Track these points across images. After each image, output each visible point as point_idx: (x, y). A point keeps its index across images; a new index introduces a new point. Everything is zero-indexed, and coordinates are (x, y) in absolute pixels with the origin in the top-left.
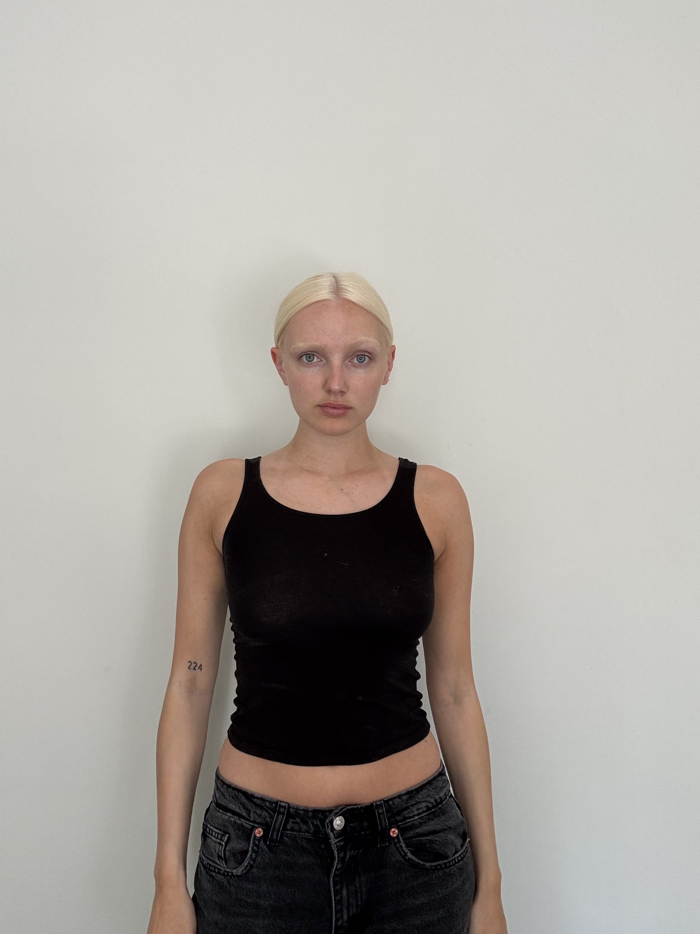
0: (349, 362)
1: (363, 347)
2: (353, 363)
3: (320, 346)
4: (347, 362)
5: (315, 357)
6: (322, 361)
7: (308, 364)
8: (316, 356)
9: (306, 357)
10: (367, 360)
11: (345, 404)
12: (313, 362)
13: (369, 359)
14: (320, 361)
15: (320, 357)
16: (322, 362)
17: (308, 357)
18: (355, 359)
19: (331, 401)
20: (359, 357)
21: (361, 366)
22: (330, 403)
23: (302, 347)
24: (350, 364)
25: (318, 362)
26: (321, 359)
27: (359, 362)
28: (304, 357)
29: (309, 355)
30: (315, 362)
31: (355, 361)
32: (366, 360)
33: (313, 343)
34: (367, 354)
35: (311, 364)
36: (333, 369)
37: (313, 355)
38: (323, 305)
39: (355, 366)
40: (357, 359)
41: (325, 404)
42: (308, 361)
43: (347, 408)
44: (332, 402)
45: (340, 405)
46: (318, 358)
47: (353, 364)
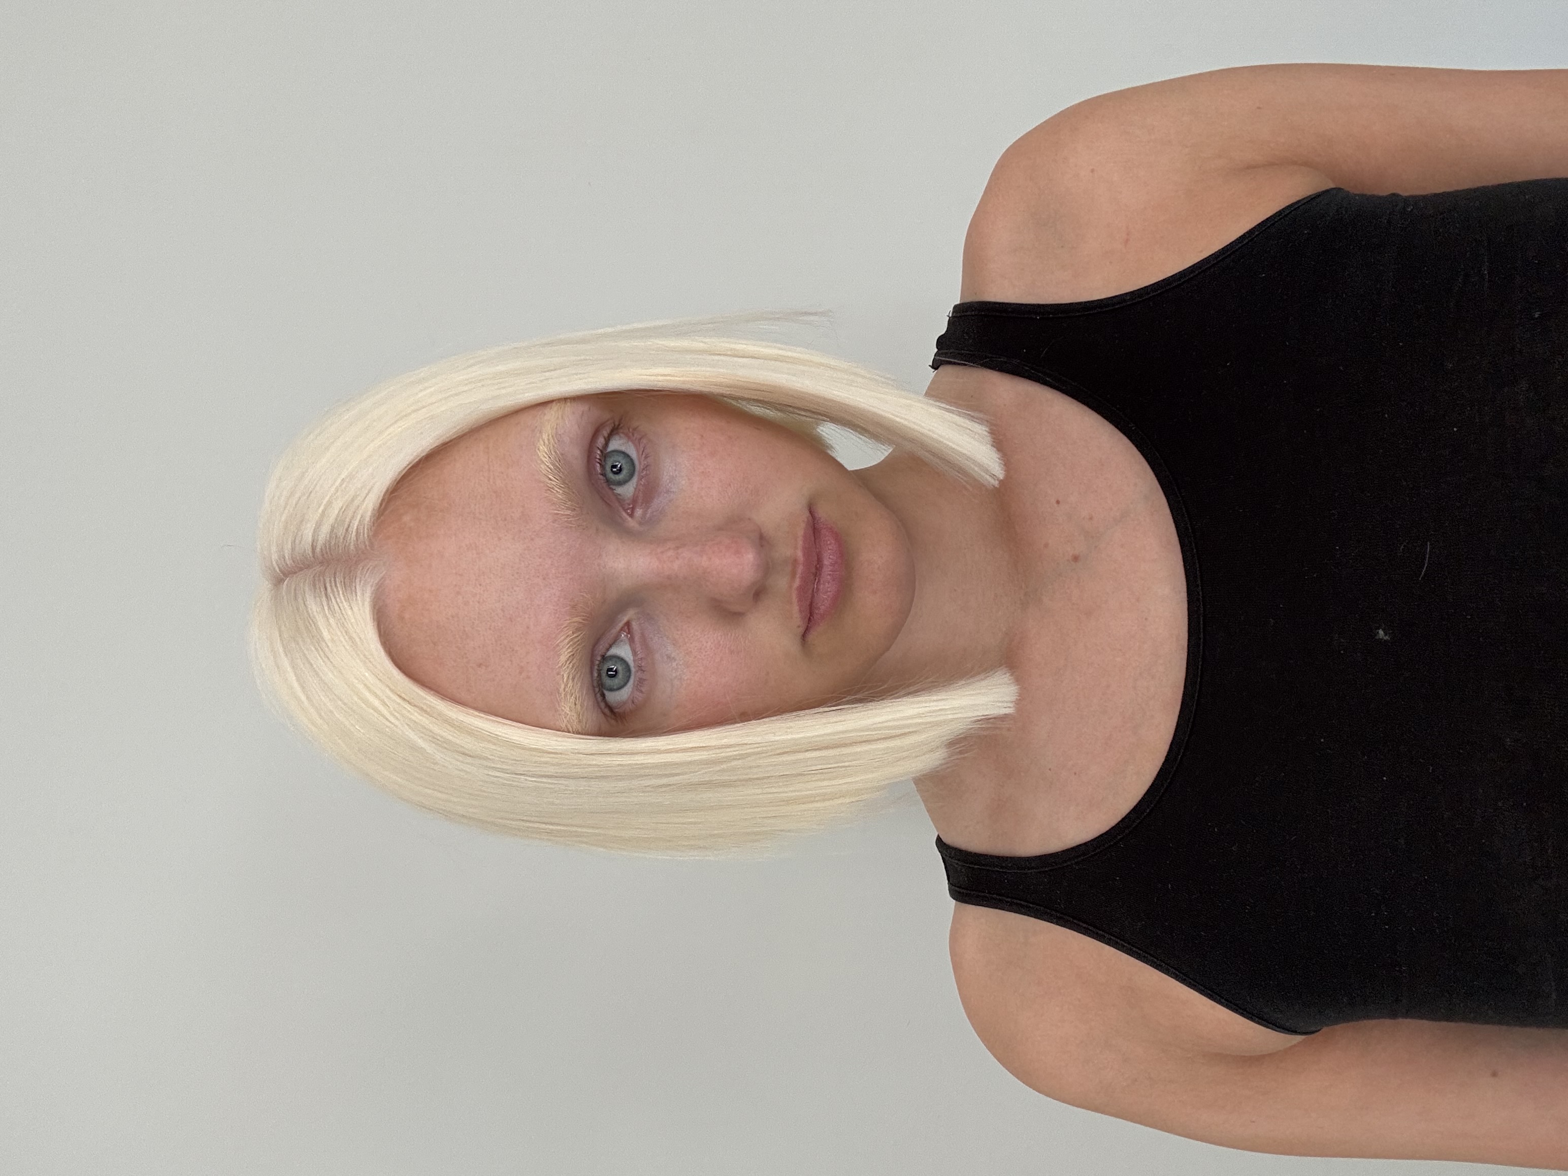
0: (631, 515)
1: (576, 454)
2: (634, 501)
3: (578, 630)
4: (631, 523)
5: (614, 651)
6: (628, 624)
7: (641, 681)
8: (608, 650)
9: (611, 690)
10: (621, 442)
11: (800, 532)
12: (632, 664)
13: (617, 433)
14: (629, 632)
15: (614, 631)
16: (635, 626)
17: (608, 682)
18: (619, 490)
19: (791, 587)
20: (611, 476)
21: (647, 467)
22: (802, 589)
23: (578, 707)
24: (639, 512)
25: (631, 641)
26: (618, 627)
27: (631, 475)
28: (612, 697)
29: (604, 675)
30: (635, 653)
31: (627, 491)
32: (623, 449)
33: (563, 658)
34: (601, 441)
35: (640, 668)
36: (669, 577)
37: (604, 658)
38: (401, 618)
39: (649, 492)
40: (621, 483)
41: (801, 611)
42: (625, 684)
43: (815, 528)
44: (797, 582)
45: (807, 552)
46: (615, 641)
47: (640, 501)
